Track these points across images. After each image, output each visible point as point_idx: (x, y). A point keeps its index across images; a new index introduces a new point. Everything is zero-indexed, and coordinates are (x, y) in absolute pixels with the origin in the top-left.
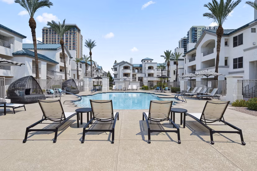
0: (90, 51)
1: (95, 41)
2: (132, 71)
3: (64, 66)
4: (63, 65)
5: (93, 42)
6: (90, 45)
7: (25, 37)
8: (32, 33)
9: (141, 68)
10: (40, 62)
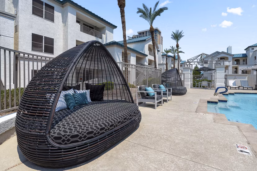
0: (177, 43)
1: (182, 31)
2: (231, 62)
3: (154, 60)
4: (152, 58)
5: (181, 33)
6: (177, 36)
7: (116, 27)
8: (121, 14)
9: (244, 58)
10: (129, 53)
